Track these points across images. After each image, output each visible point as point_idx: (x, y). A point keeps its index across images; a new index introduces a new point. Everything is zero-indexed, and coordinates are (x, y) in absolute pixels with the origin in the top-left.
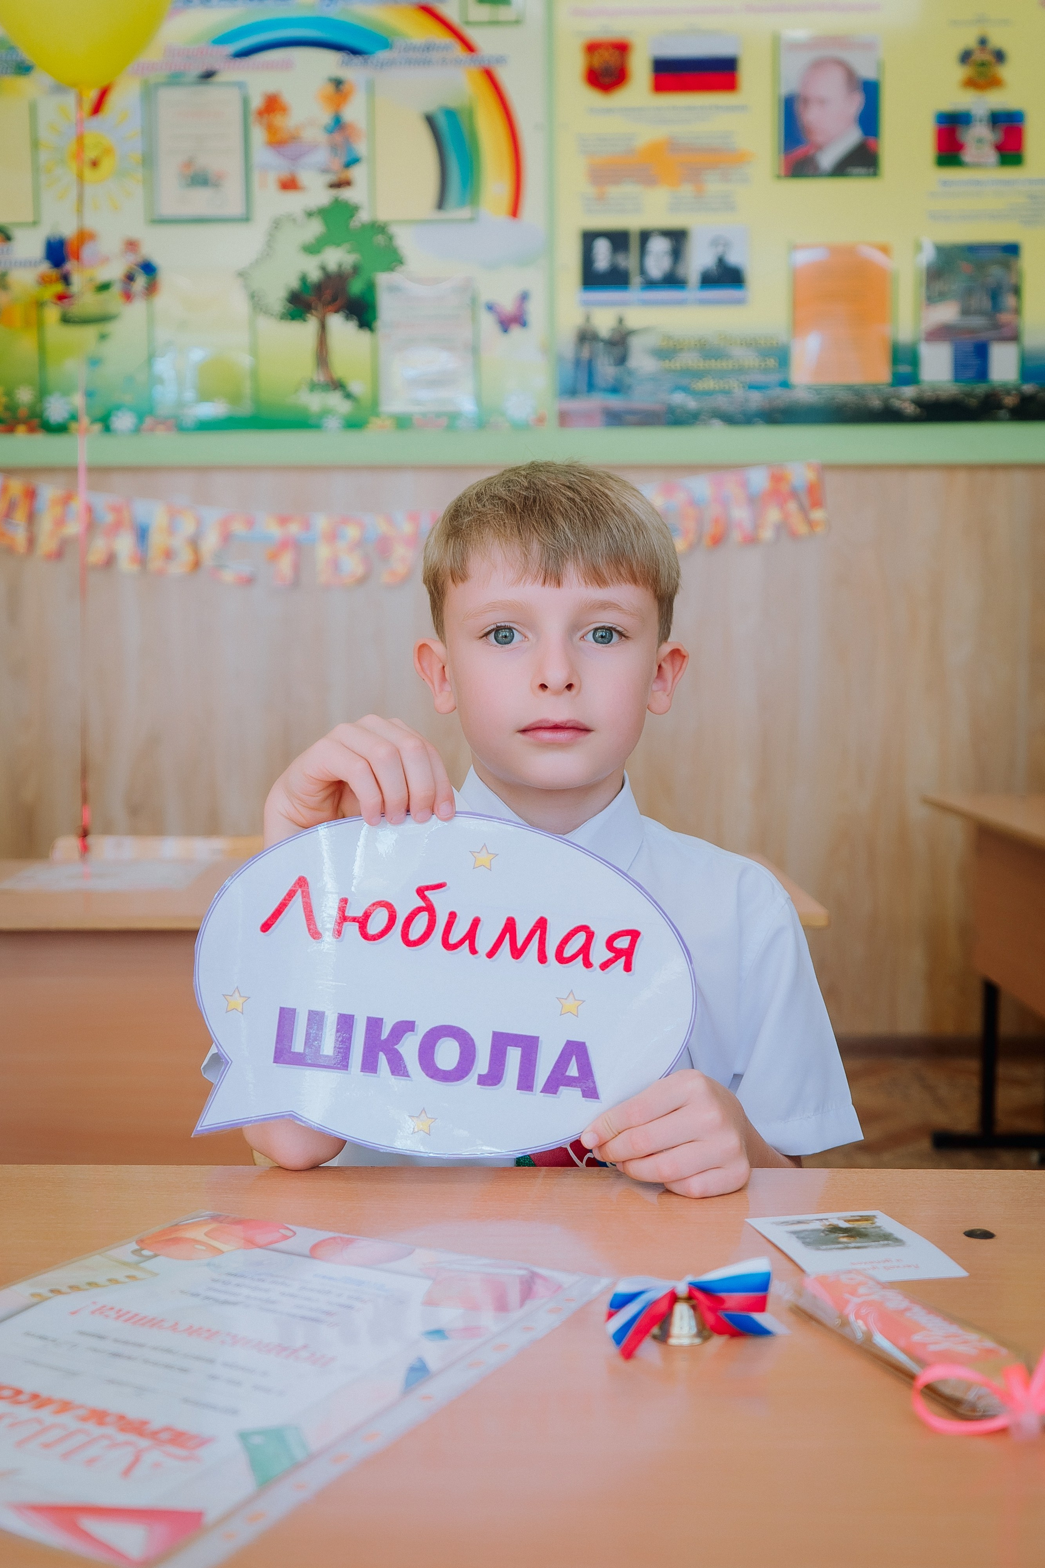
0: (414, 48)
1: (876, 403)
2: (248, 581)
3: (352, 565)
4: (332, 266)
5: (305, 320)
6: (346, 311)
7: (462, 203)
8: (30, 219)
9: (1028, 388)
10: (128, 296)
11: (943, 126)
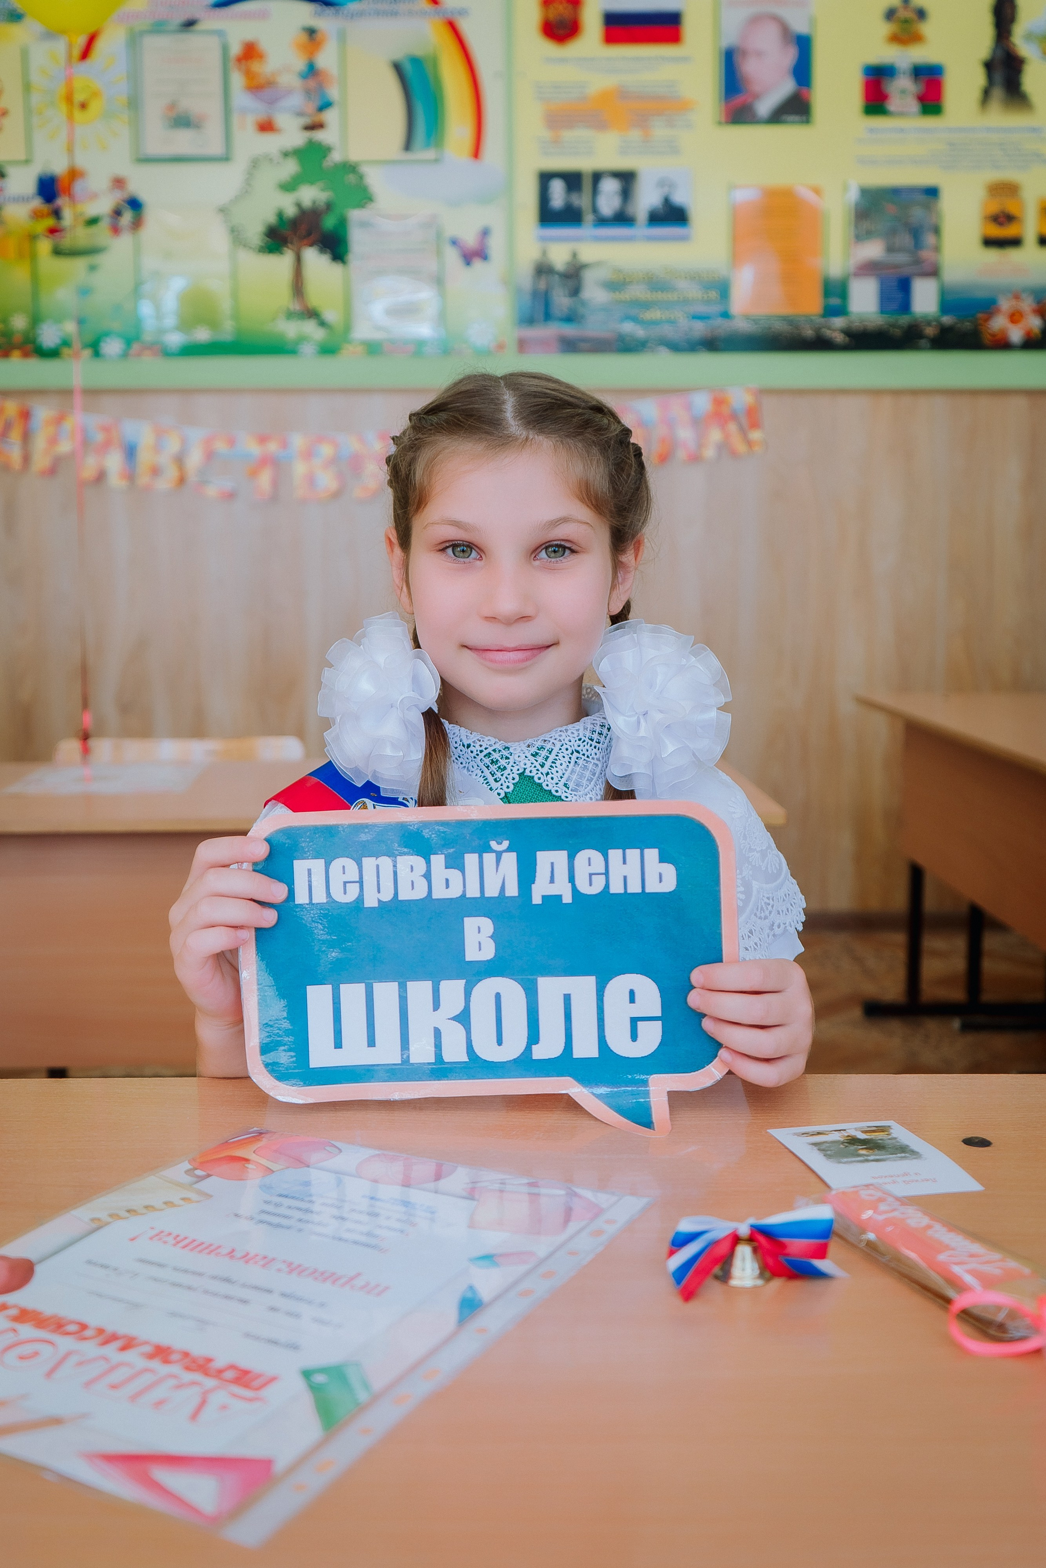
1: (809, 333)
2: (230, 496)
3: (327, 481)
4: (307, 203)
5: (282, 254)
6: (320, 245)
7: (427, 145)
8: (23, 157)
9: (947, 320)
10: (116, 230)
11: (871, 78)
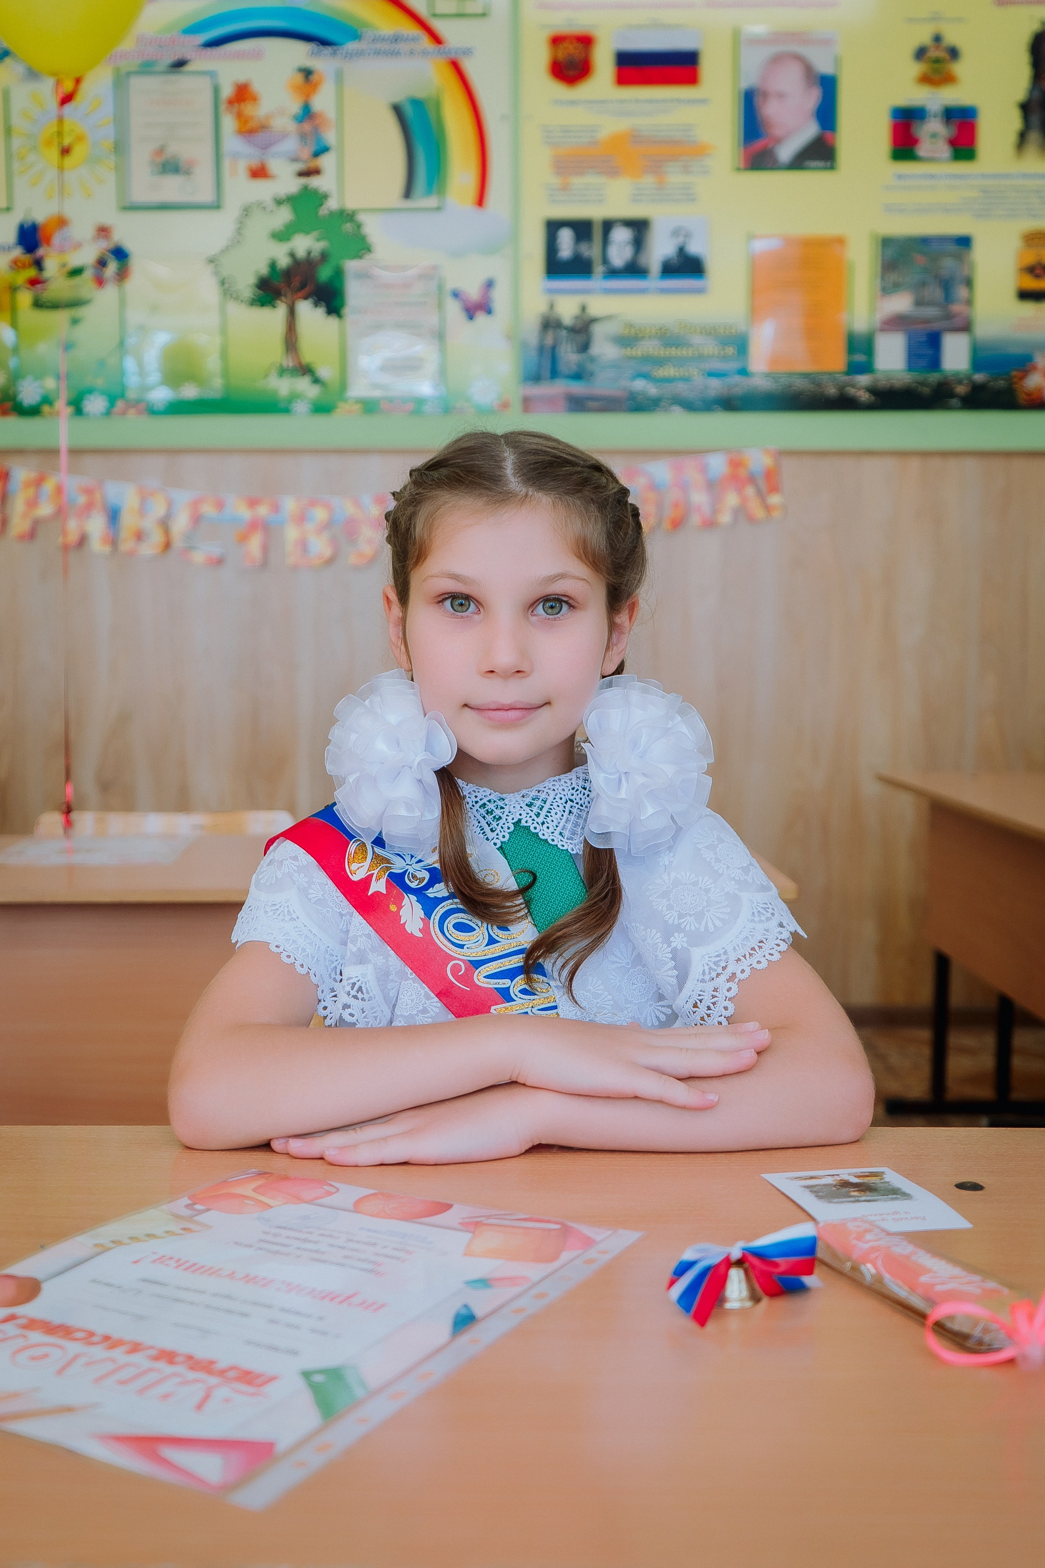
0: (383, 39)
1: (832, 391)
2: (219, 562)
3: (320, 546)
4: (301, 253)
5: (274, 307)
6: (315, 298)
7: (429, 192)
8: (3, 205)
9: (979, 377)
10: (100, 281)
11: (899, 120)
